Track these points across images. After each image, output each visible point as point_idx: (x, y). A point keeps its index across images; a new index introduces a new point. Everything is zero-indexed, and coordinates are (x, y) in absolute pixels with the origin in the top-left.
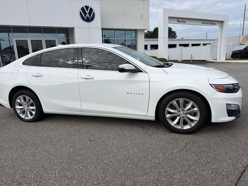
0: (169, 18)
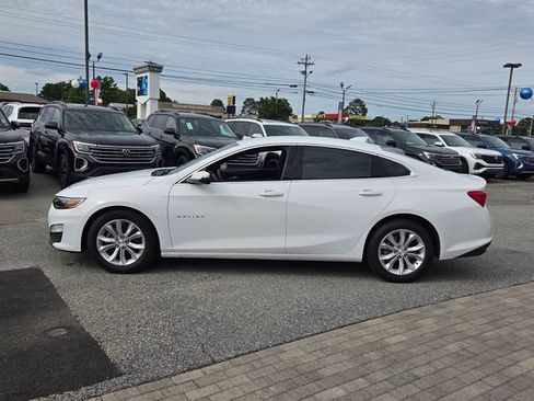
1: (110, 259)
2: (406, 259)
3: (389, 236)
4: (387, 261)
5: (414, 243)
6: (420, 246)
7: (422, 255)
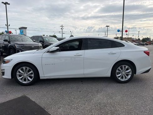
1: (19, 78)
2: (125, 75)
3: (119, 68)
4: (119, 77)
5: (127, 69)
6: (130, 70)
7: (131, 73)
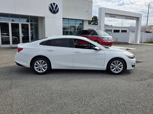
0: (106, 13)
